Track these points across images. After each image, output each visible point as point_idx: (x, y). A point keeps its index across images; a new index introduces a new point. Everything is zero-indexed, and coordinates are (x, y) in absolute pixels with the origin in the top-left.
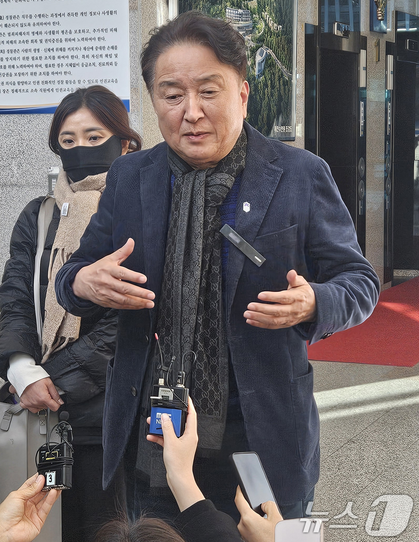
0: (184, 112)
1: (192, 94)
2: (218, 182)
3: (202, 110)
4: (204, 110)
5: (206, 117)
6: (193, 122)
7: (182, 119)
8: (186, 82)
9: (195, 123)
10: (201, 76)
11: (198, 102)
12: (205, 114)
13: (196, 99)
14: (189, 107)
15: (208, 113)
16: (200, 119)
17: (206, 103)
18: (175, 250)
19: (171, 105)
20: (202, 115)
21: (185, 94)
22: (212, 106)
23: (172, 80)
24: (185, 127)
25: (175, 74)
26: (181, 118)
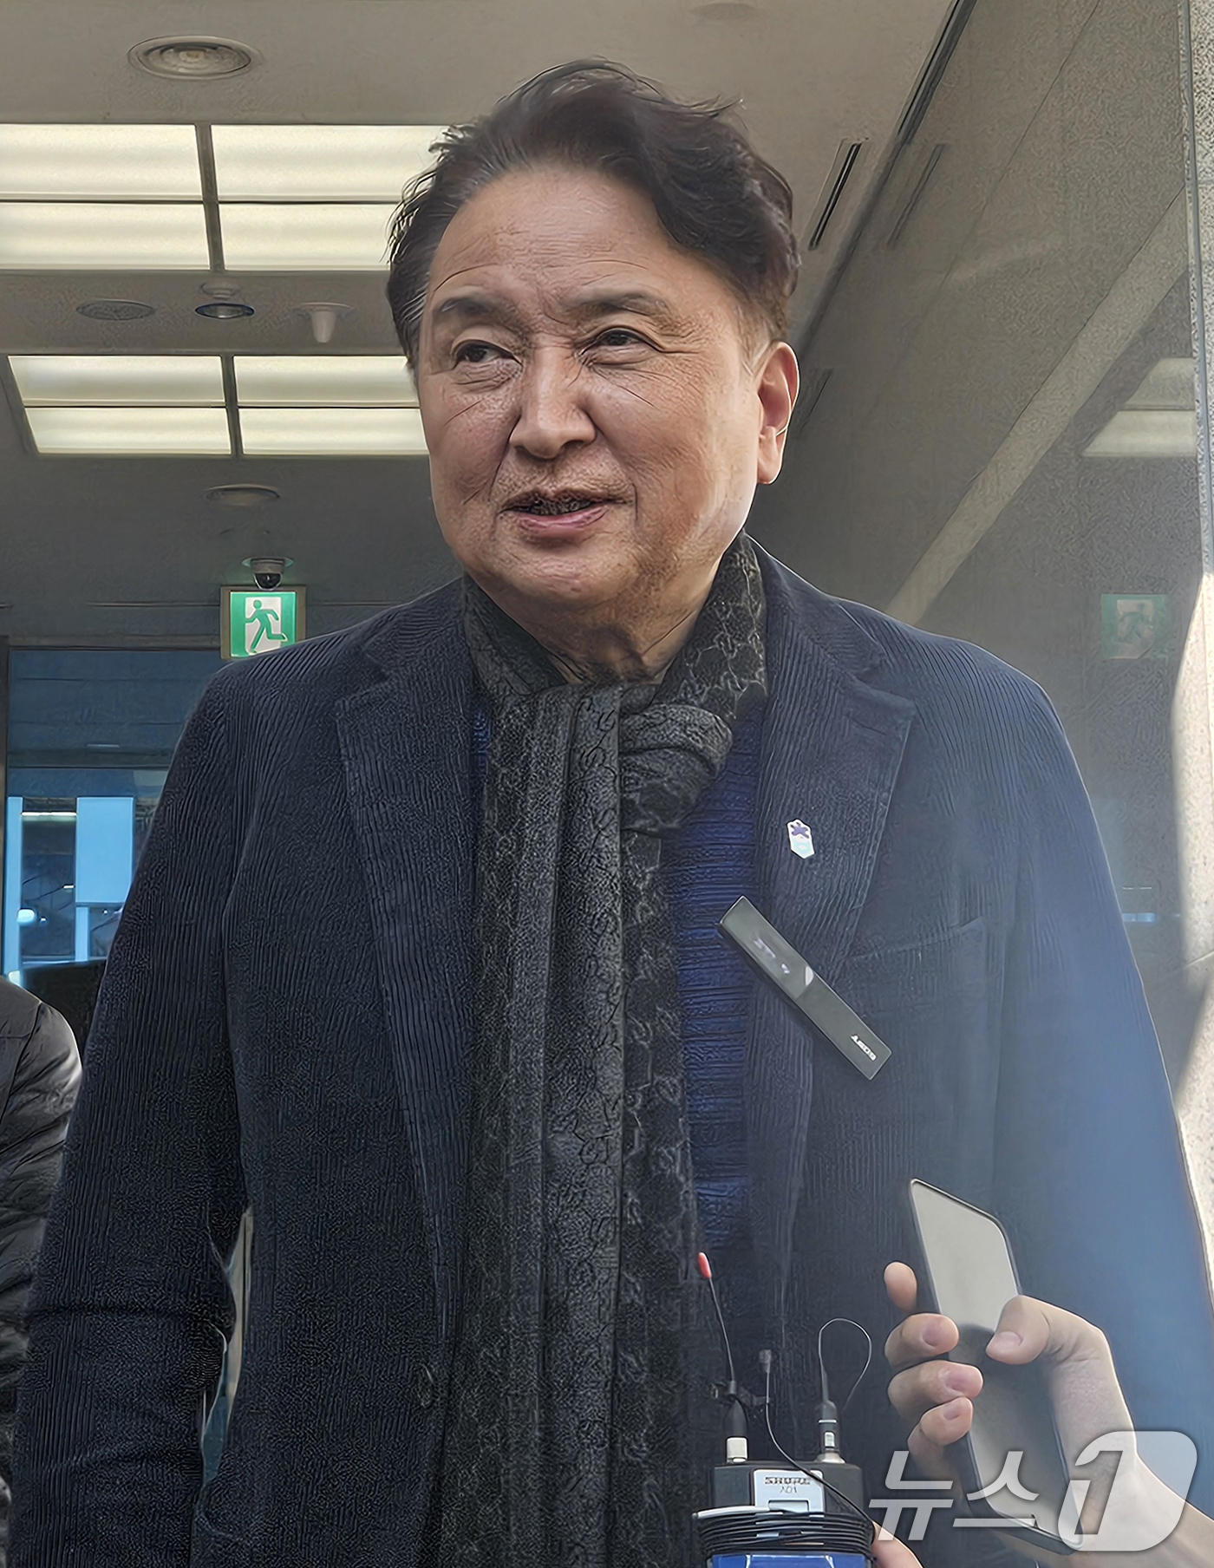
0: (516, 417)
1: (551, 353)
2: (676, 735)
3: (586, 408)
4: (591, 413)
5: (600, 435)
6: (544, 458)
7: (506, 446)
8: (530, 308)
9: (553, 460)
10: (587, 291)
11: (568, 381)
12: (596, 427)
13: (565, 371)
14: (535, 400)
15: (612, 425)
16: (574, 445)
17: (602, 389)
18: (510, 988)
19: (472, 391)
20: (582, 428)
21: (523, 354)
22: (624, 398)
23: (476, 293)
24: (517, 478)
25: (492, 270)
26: (503, 438)
